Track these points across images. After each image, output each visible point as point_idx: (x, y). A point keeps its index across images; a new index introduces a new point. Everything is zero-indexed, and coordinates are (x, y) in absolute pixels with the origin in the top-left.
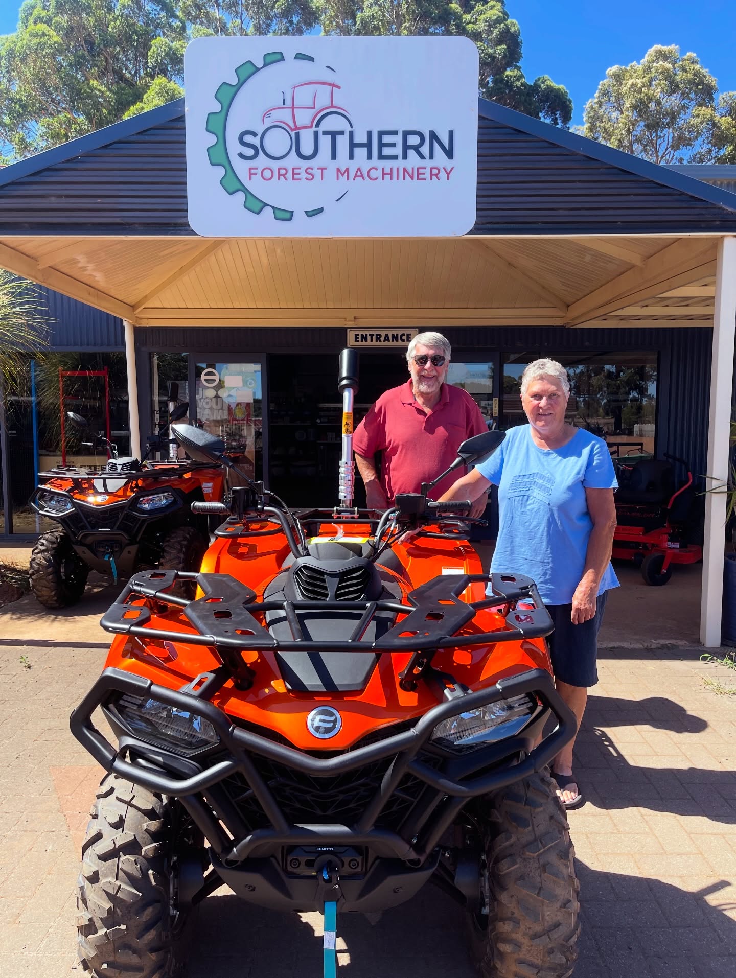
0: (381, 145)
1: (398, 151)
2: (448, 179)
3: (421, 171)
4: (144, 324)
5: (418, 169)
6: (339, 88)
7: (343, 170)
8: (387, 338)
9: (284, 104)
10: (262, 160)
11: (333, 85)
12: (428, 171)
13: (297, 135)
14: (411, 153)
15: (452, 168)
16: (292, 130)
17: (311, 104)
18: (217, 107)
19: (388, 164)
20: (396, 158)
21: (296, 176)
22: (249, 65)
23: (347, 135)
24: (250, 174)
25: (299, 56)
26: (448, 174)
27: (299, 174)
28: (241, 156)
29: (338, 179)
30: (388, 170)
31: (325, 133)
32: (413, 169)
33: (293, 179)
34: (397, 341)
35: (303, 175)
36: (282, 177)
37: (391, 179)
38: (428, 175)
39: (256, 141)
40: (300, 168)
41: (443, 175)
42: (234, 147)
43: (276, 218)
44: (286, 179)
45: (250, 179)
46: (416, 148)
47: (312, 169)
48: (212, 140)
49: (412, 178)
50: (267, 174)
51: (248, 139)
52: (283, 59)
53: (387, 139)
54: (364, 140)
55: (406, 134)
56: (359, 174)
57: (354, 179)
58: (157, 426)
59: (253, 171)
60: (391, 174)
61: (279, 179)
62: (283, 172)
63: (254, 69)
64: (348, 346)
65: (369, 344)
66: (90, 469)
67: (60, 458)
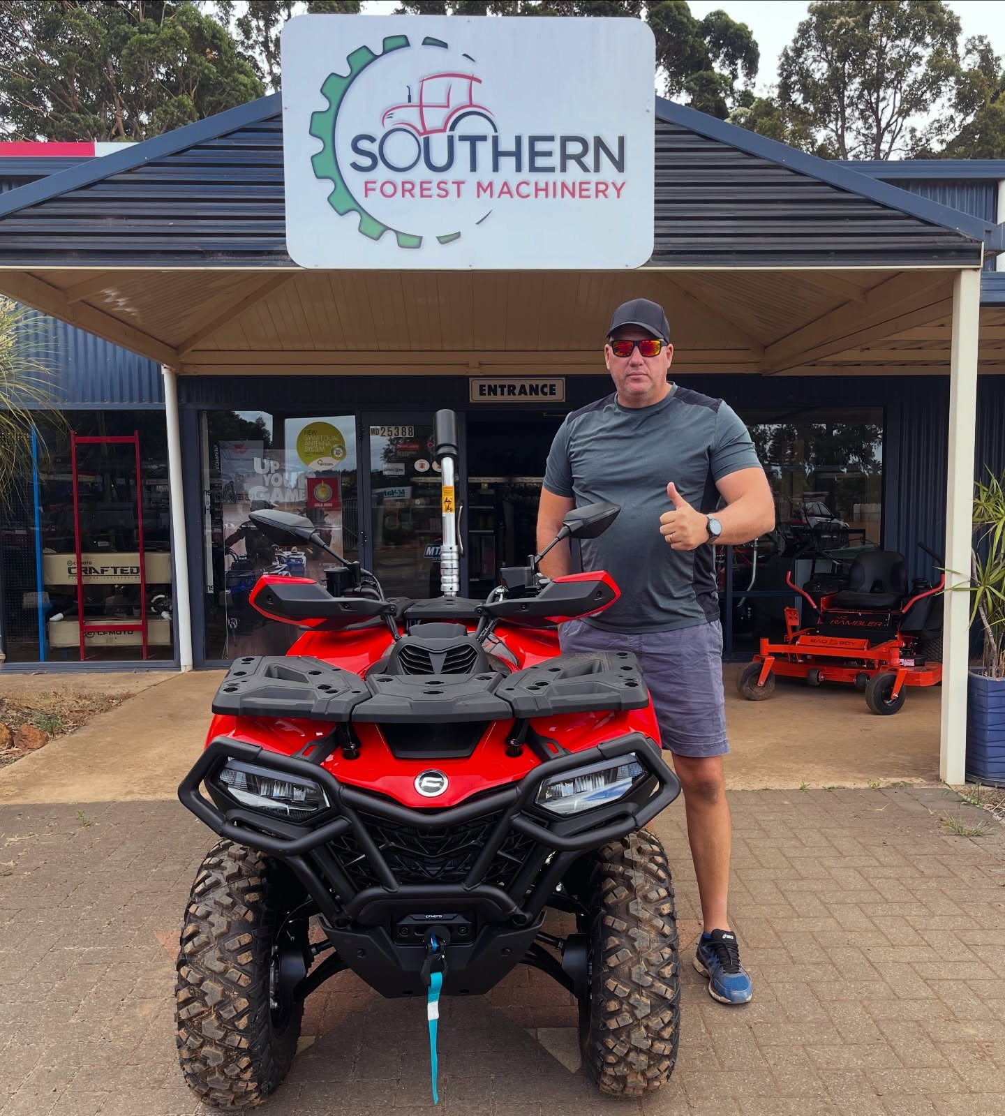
0: (534, 154)
1: (555, 161)
2: (618, 197)
3: (584, 186)
4: (190, 371)
5: (581, 184)
6: (479, 81)
7: (485, 184)
8: (523, 390)
9: (410, 101)
10: (381, 173)
11: (472, 78)
12: (593, 187)
13: (427, 141)
14: (572, 164)
15: (623, 184)
16: (420, 134)
17: (443, 101)
18: (323, 105)
19: (542, 178)
20: (551, 170)
21: (425, 193)
22: (364, 51)
23: (490, 141)
24: (367, 190)
25: (428, 42)
26: (618, 190)
27: (429, 189)
28: (355, 166)
29: (478, 196)
30: (542, 185)
31: (462, 138)
32: (574, 184)
33: (422, 196)
34: (537, 394)
35: (435, 191)
36: (407, 194)
37: (547, 196)
38: (592, 192)
39: (374, 148)
40: (430, 182)
41: (612, 191)
42: (346, 156)
43: (400, 245)
44: (413, 196)
45: (366, 196)
46: (578, 158)
47: (446, 183)
48: (317, 146)
49: (573, 195)
50: (389, 189)
51: (364, 145)
52: (408, 44)
53: (540, 146)
54: (512, 148)
55: (565, 140)
56: (506, 190)
57: (499, 196)
58: (208, 512)
59: (370, 186)
60: (546, 190)
61: (403, 196)
62: (408, 186)
63: (371, 57)
64: (471, 400)
65: (498, 398)
66: (115, 572)
67: (72, 557)
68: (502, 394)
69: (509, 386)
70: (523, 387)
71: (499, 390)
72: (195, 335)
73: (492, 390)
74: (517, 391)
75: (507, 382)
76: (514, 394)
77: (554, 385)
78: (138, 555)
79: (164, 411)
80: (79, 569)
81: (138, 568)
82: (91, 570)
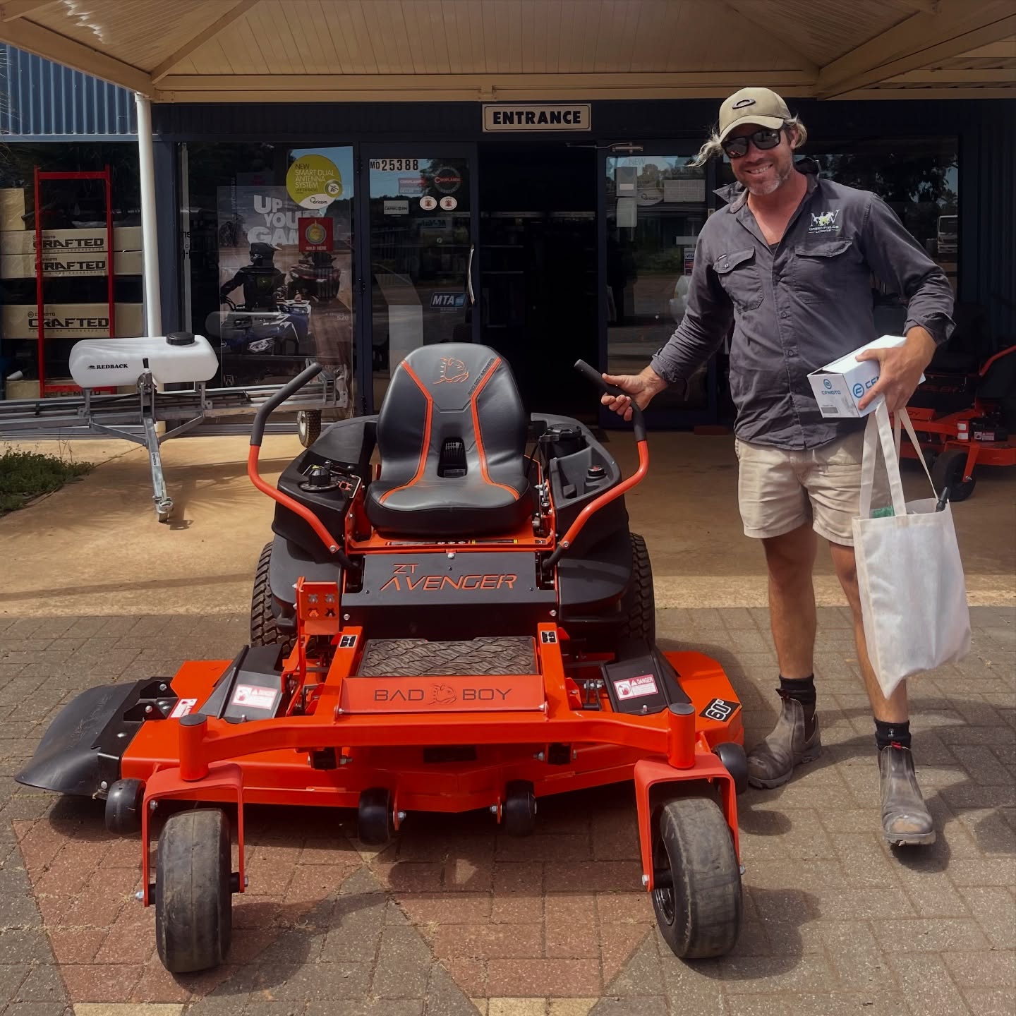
4: (168, 98)
8: (543, 118)
34: (559, 122)
58: (187, 257)
64: (484, 130)
65: (515, 127)
66: (82, 324)
67: (34, 308)
68: (520, 122)
69: (528, 113)
70: (543, 114)
71: (516, 118)
72: (170, 58)
73: (508, 118)
74: (536, 119)
75: (525, 109)
76: (533, 122)
77: (579, 112)
78: (107, 305)
79: (137, 143)
80: (41, 319)
81: (107, 320)
82: (55, 322)
